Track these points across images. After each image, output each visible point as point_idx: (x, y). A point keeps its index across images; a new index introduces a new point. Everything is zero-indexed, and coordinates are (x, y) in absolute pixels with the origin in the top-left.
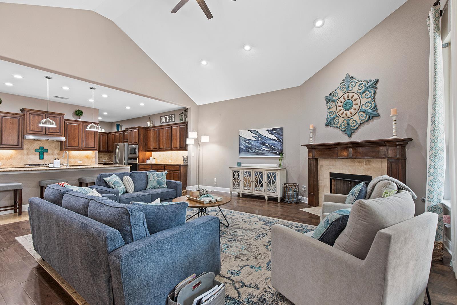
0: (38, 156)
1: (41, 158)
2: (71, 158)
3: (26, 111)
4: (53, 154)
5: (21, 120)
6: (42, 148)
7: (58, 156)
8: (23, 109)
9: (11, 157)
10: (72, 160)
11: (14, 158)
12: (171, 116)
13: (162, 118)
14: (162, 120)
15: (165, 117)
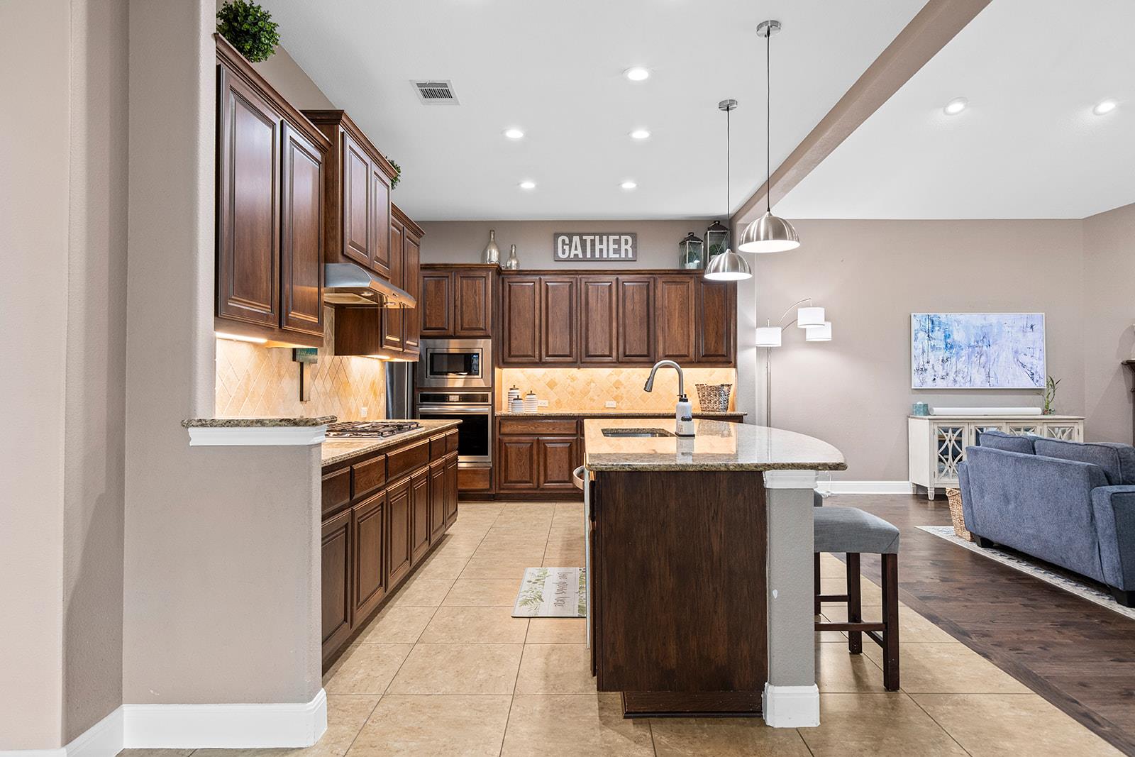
2: (351, 396)
3: (340, 129)
12: (617, 237)
13: (563, 241)
14: (563, 247)
15: (581, 239)
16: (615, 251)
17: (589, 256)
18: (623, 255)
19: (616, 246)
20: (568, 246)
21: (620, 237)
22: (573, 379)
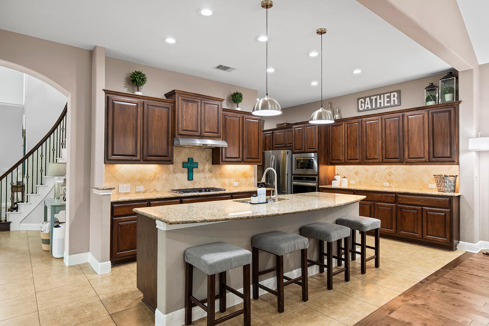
0: (186, 175)
1: (190, 178)
2: (225, 178)
3: (177, 95)
4: (203, 171)
5: (170, 111)
6: (190, 160)
7: (210, 174)
8: (174, 90)
9: (154, 178)
10: (227, 181)
11: (158, 178)
12: (389, 94)
13: (362, 101)
14: (361, 105)
15: (370, 99)
16: (388, 102)
17: (374, 107)
18: (392, 103)
19: (388, 99)
20: (364, 104)
21: (390, 94)
22: (367, 171)
